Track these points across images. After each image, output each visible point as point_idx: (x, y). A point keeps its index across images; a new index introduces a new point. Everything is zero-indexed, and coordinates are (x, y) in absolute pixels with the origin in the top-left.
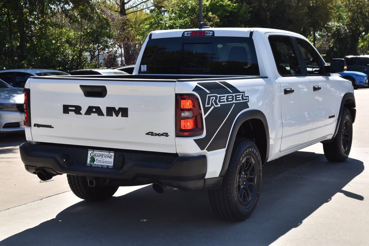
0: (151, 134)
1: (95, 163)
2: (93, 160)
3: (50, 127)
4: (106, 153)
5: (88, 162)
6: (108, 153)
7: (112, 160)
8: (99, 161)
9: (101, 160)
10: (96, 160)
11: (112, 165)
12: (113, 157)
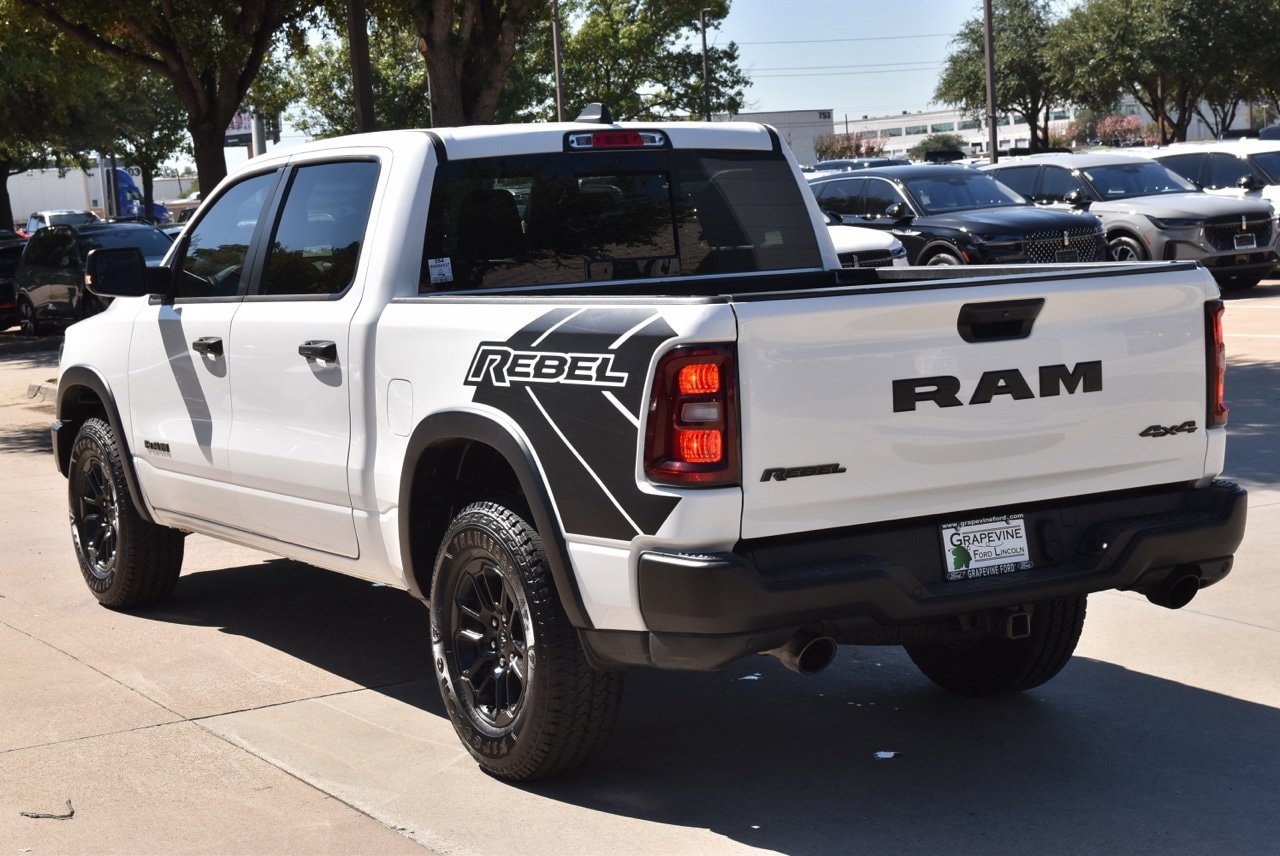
0: (1155, 431)
1: (973, 565)
2: (963, 556)
3: (834, 469)
4: (998, 525)
5: (951, 567)
6: (1003, 524)
7: (1022, 543)
8: (985, 554)
9: (987, 550)
10: (972, 555)
11: (1026, 557)
12: (1023, 532)
